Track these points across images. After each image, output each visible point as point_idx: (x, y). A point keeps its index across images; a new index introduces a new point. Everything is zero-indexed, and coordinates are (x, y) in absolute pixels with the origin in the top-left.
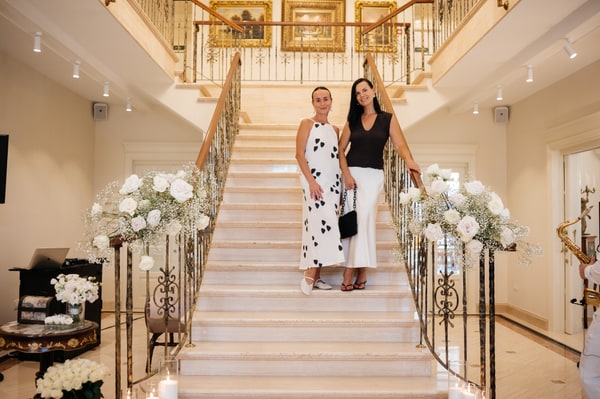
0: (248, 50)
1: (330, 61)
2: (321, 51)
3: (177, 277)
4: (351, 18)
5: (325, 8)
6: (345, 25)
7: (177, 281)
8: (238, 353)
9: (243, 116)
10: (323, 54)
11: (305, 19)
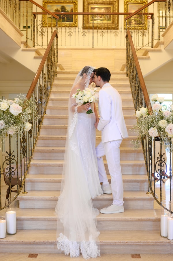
0: (63, 29)
1: (109, 34)
2: (104, 29)
3: (16, 156)
4: (122, 10)
5: (107, 4)
6: (118, 14)
7: (16, 159)
8: (50, 197)
9: (59, 66)
10: (105, 31)
11: (96, 11)
